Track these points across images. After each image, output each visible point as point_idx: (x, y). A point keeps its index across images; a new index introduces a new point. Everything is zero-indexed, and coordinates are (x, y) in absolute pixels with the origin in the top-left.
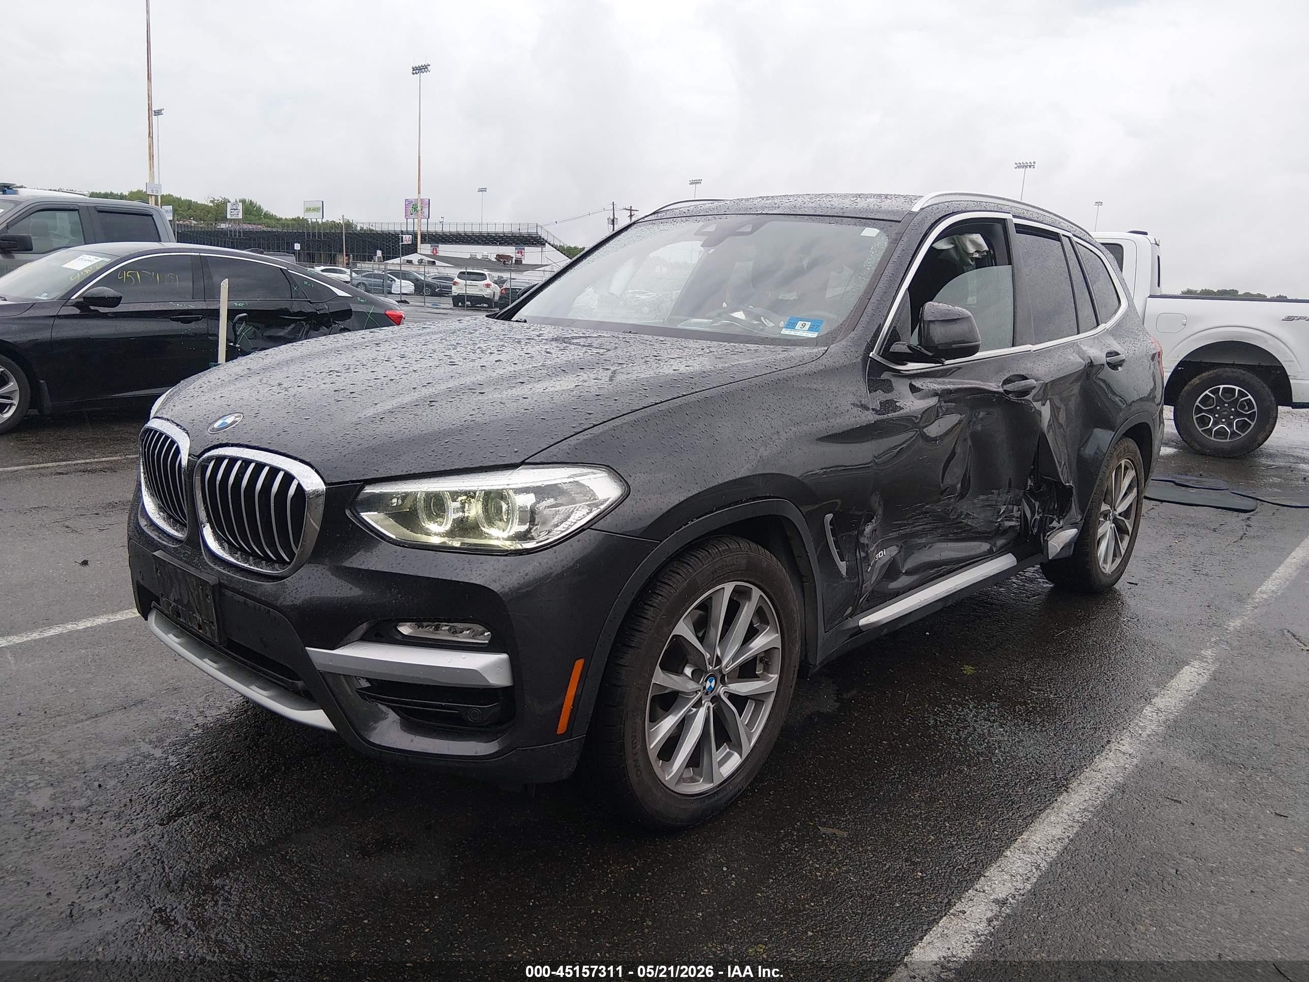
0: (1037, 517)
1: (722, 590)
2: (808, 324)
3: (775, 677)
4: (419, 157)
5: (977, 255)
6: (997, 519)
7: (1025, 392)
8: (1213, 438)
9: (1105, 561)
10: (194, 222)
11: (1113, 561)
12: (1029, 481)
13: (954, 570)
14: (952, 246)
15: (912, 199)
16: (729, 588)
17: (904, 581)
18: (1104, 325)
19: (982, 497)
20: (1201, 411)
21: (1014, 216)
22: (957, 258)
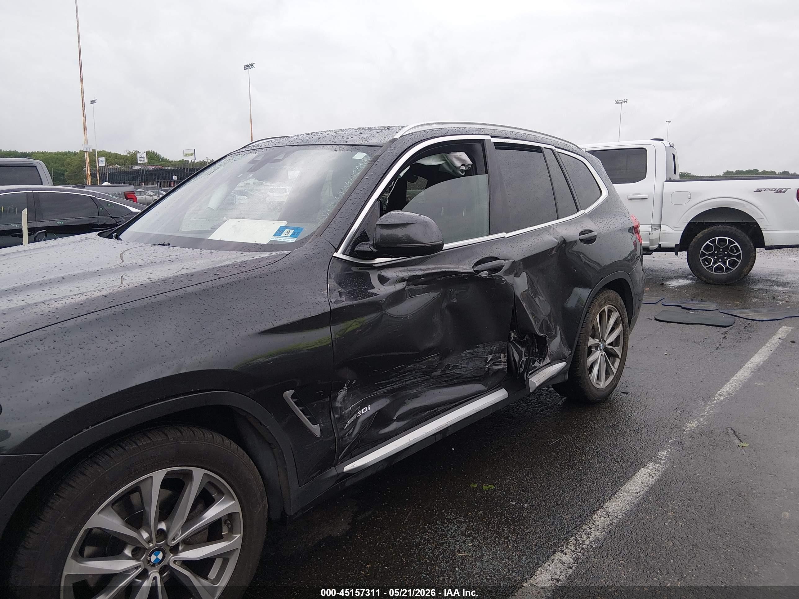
0: (524, 359)
1: (150, 479)
2: (292, 231)
3: (238, 537)
4: (251, 119)
5: (464, 168)
6: (486, 365)
7: (497, 269)
8: (714, 273)
9: (598, 378)
10: (118, 166)
11: (606, 378)
12: (512, 334)
13: (450, 409)
14: (445, 162)
15: (397, 129)
16: (159, 476)
17: (394, 426)
18: (583, 210)
19: (468, 351)
20: (705, 255)
21: (492, 137)
22: (451, 171)
